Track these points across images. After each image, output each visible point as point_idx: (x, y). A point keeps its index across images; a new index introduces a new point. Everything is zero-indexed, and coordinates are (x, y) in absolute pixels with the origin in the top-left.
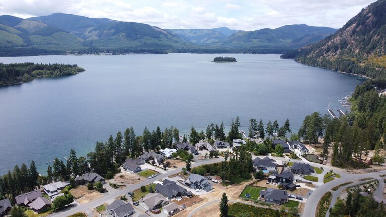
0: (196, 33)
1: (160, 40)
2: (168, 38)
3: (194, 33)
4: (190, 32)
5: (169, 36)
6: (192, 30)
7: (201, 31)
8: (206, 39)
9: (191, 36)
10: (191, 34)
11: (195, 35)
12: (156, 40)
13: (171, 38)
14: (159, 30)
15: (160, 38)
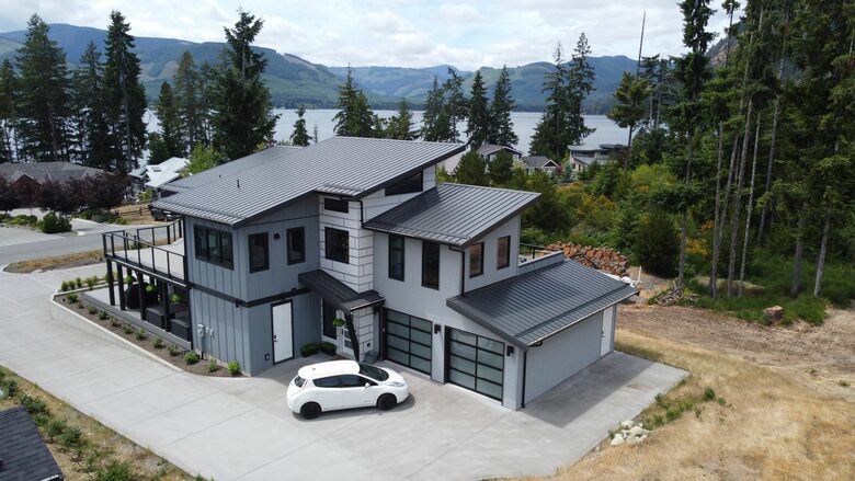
0: (384, 76)
1: (301, 85)
2: (318, 81)
3: (379, 76)
4: (370, 74)
5: (322, 76)
6: (374, 69)
7: (396, 71)
8: (405, 89)
9: (373, 82)
10: (373, 79)
11: (382, 80)
12: (290, 83)
13: (325, 81)
14: (298, 62)
15: (300, 79)
